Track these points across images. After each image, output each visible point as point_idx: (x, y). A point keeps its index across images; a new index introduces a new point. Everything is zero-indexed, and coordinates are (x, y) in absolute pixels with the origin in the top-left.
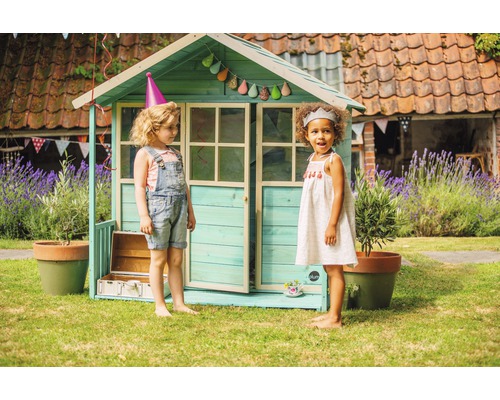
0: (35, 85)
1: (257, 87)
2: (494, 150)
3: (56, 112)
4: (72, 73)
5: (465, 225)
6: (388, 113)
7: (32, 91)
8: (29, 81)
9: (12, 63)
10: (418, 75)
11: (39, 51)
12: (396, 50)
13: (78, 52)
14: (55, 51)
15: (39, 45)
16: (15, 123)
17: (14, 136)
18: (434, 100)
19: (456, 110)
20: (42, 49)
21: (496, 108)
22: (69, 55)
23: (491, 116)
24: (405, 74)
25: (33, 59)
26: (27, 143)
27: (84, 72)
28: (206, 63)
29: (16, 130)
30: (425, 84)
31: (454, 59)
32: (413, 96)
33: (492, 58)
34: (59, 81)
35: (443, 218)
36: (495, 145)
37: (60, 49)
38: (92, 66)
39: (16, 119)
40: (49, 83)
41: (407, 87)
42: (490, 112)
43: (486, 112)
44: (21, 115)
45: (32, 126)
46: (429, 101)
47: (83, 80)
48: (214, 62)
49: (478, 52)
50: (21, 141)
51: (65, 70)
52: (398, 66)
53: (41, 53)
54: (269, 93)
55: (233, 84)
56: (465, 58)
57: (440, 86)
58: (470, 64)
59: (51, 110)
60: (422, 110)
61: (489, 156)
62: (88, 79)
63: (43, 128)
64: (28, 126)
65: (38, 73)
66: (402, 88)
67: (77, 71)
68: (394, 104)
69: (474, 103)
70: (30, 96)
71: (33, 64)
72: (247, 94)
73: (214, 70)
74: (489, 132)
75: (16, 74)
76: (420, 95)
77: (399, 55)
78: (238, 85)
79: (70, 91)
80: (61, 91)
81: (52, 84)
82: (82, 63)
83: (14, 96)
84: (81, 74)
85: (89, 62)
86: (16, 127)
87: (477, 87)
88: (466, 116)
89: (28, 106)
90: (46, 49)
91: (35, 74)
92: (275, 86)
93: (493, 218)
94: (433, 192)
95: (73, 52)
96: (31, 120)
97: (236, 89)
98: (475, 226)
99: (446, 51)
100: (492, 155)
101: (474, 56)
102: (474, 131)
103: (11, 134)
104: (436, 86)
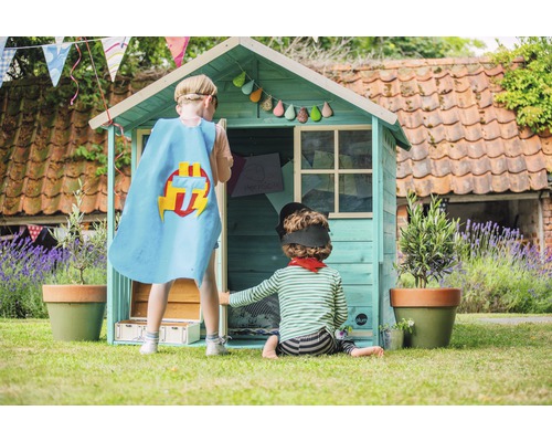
0: (31, 167)
1: (295, 109)
2: (541, 235)
3: (55, 197)
4: (72, 154)
5: (515, 302)
6: (423, 194)
7: (28, 173)
8: (25, 164)
9: (5, 144)
10: (455, 153)
11: (36, 131)
12: (430, 127)
13: (78, 132)
14: (54, 131)
15: (36, 125)
16: (9, 208)
17: (8, 223)
18: (474, 180)
19: (498, 190)
20: (39, 128)
21: (541, 187)
22: (68, 135)
23: (536, 197)
24: (441, 152)
25: (28, 140)
26: (22, 231)
27: (85, 153)
28: (237, 83)
29: (11, 216)
30: (463, 162)
31: (494, 136)
32: (450, 176)
33: (535, 134)
34: (58, 163)
35: (490, 295)
36: (541, 228)
37: (58, 129)
38: (95, 147)
39: (11, 205)
40: (47, 165)
41: (444, 166)
42: (536, 192)
43: (531, 191)
44: (15, 200)
45: (28, 211)
46: (468, 181)
47: (85, 163)
48: (247, 81)
49: (521, 128)
50: (15, 229)
51: (65, 152)
52: (433, 144)
53: (38, 134)
54: (308, 115)
55: (267, 105)
56: (505, 134)
57: (479, 165)
58: (512, 141)
59: (49, 194)
60: (460, 190)
61: (535, 242)
62: (90, 160)
63: (40, 214)
64: (23, 211)
65: (34, 153)
66: (438, 166)
67: (78, 152)
68: (429, 184)
69: (518, 182)
70: (26, 179)
71: (29, 145)
72: (283, 116)
73: (246, 90)
74: (535, 215)
75: (10, 154)
76: (458, 174)
77: (433, 132)
78: (273, 107)
79: (70, 174)
80: (60, 174)
81: (50, 167)
82: (84, 144)
83: (7, 179)
84: (82, 156)
85: (91, 143)
86: (10, 213)
87: (520, 165)
88: (508, 197)
89: (24, 190)
90: (44, 129)
91: (31, 155)
92: (314, 107)
93: (546, 294)
94: (479, 266)
95: (73, 132)
96: (26, 205)
97: (271, 111)
98: (527, 303)
99: (485, 127)
100: (538, 241)
101: (516, 132)
102: (517, 217)
103: (4, 221)
104: (476, 165)
